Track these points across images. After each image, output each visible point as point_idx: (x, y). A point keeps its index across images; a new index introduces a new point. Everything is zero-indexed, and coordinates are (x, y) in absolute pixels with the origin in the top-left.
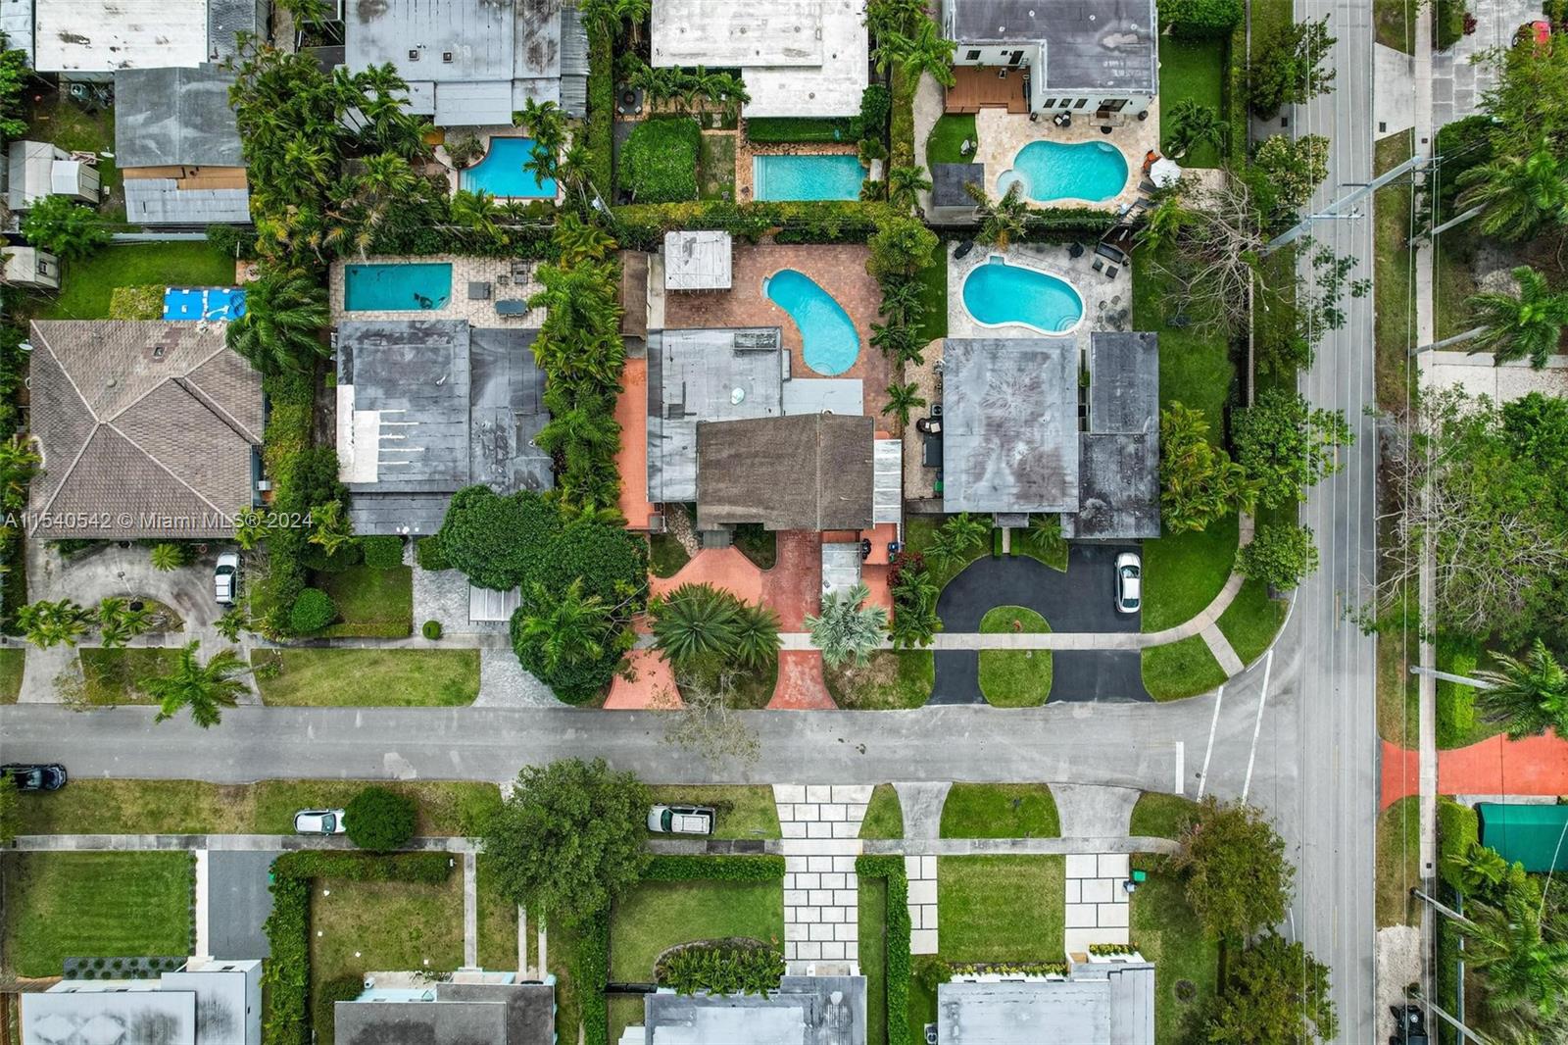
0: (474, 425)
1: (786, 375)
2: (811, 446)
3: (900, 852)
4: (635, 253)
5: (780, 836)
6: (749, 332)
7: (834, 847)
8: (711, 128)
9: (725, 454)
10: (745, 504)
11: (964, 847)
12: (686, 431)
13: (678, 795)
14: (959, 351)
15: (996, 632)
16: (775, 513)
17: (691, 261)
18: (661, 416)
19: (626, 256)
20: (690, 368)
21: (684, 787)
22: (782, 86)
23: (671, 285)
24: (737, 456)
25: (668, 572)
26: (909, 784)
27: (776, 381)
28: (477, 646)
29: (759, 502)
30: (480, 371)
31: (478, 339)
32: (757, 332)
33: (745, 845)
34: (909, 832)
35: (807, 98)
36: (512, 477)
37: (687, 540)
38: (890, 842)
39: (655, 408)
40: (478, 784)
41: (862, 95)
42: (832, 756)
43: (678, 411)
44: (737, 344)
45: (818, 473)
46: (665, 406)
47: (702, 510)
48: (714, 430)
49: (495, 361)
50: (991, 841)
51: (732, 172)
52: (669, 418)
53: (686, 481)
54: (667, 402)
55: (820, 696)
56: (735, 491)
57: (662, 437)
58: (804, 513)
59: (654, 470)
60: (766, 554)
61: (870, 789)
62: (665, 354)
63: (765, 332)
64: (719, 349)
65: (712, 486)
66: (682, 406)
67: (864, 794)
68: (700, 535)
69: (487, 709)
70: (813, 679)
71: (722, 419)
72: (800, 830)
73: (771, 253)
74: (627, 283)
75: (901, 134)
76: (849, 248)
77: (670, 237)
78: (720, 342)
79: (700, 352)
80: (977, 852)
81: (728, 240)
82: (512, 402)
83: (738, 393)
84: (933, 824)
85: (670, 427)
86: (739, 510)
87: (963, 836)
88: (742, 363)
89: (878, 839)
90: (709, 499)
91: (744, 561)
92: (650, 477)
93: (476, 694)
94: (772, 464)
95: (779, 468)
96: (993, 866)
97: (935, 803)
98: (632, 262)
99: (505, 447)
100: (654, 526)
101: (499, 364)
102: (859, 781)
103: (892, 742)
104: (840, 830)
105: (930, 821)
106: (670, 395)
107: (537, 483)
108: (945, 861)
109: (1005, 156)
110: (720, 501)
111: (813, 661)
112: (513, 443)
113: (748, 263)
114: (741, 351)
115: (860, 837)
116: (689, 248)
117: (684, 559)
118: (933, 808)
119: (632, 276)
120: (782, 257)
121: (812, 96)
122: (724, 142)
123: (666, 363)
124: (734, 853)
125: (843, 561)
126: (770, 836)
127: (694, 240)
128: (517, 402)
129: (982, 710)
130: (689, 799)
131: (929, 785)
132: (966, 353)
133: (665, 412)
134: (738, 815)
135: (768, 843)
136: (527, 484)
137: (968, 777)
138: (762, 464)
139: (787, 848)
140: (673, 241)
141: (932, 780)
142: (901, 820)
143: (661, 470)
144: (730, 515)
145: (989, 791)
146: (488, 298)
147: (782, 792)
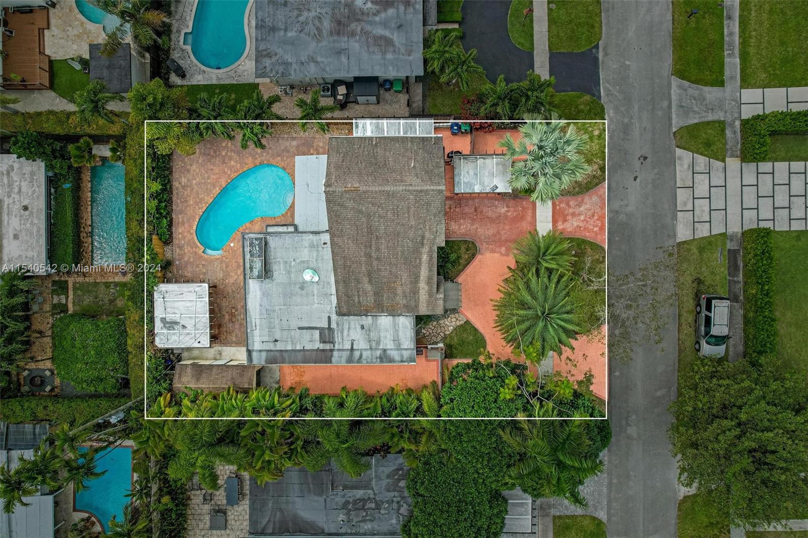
0: (343, 531)
1: (291, 229)
2: (359, 196)
3: (737, 123)
4: (176, 377)
5: (724, 235)
6: (248, 265)
7: (733, 184)
8: (66, 305)
9: (368, 287)
10: (418, 267)
11: (733, 64)
12: (346, 327)
13: (688, 330)
14: (267, 62)
15: (532, 36)
16: (427, 235)
17: (183, 322)
18: (332, 351)
19: (177, 385)
20: (284, 322)
21: (680, 325)
22: (16, 237)
23: (205, 341)
24: (369, 275)
25: (480, 342)
26: (674, 116)
27: (297, 237)
28: (550, 519)
29: (417, 252)
30: (291, 525)
31: (260, 527)
32: (248, 257)
33: (733, 268)
34: (720, 116)
35: (27, 213)
36: (392, 494)
37: (450, 324)
38: (728, 133)
39: (324, 357)
40: (679, 517)
41: (23, 159)
42: (650, 186)
43: (327, 335)
44: (259, 277)
45: (387, 188)
46: (322, 346)
47: (423, 310)
48: (344, 298)
49: (281, 510)
50: (726, 39)
51: (107, 285)
52: (333, 343)
53: (395, 326)
54: (318, 345)
55: (595, 198)
56: (405, 276)
57: (352, 349)
58: (428, 204)
59: (385, 357)
60: (463, 250)
61: (679, 152)
62: (271, 346)
63: (247, 249)
64: (265, 294)
65: (400, 300)
66: (321, 330)
67: (684, 157)
68: (447, 312)
69: (609, 508)
70: (579, 205)
71: (334, 291)
72: (718, 216)
73: (181, 248)
74: (205, 384)
75: (60, 122)
76: (176, 175)
77: (160, 343)
78: (259, 293)
79: (268, 313)
80: (737, 52)
81: (163, 287)
82: (320, 495)
83: (308, 276)
84: (711, 93)
85: (342, 342)
86: (424, 273)
87: (722, 65)
88: (278, 271)
89: (725, 144)
90: (413, 303)
91: (469, 270)
92: (391, 360)
93: (594, 518)
94: (377, 238)
95: (382, 231)
96: (750, 37)
97: (690, 91)
98: (184, 379)
99: (364, 501)
100: (438, 356)
101: (283, 506)
102: (672, 162)
103: (636, 132)
104: (717, 180)
105: (708, 96)
106: (312, 342)
107: (398, 470)
108: (746, 82)
109: (90, 32)
110: (415, 292)
111: (563, 205)
112: (359, 493)
113: (190, 269)
114: (266, 273)
115: (723, 161)
116: (170, 325)
117: (467, 326)
118: (696, 93)
119: (198, 380)
120: (184, 237)
121: (26, 208)
122: (79, 292)
123: (280, 346)
124: (741, 277)
125: (472, 172)
126: (724, 244)
127: (163, 320)
128: (320, 489)
129: (605, 49)
130: (691, 319)
131: (674, 97)
132: (269, 56)
133: (328, 347)
134: (705, 273)
135: (730, 245)
136: (399, 480)
137: (667, 62)
138: (378, 250)
139: (735, 228)
140: (165, 339)
141: (670, 94)
142: (708, 123)
143: (385, 350)
144: (429, 283)
145: (679, 43)
146: (224, 512)
147: (683, 233)
